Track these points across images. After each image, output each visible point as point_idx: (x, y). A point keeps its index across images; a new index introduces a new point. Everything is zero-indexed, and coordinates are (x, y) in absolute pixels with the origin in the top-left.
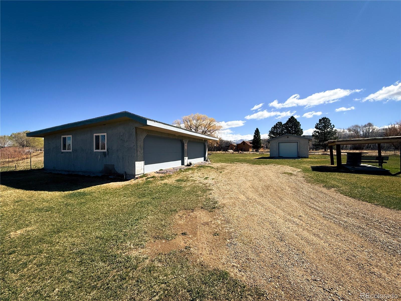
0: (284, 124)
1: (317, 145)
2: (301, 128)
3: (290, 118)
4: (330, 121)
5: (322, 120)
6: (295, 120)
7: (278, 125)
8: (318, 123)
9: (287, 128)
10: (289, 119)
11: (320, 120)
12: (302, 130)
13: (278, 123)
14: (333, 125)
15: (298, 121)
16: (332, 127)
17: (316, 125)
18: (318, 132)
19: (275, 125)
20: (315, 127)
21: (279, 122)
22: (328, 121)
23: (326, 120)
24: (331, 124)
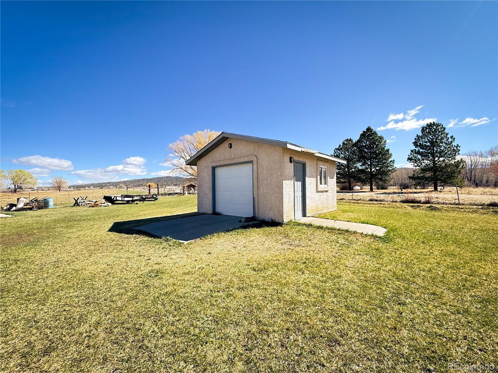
0: (354, 143)
1: (418, 178)
2: (386, 148)
5: (426, 129)
8: (420, 134)
10: (364, 132)
11: (423, 129)
12: (388, 150)
13: (346, 140)
14: (452, 137)
16: (450, 140)
17: (415, 139)
18: (419, 153)
20: (413, 143)
21: (348, 139)
22: (441, 128)
23: (437, 127)
24: (447, 134)
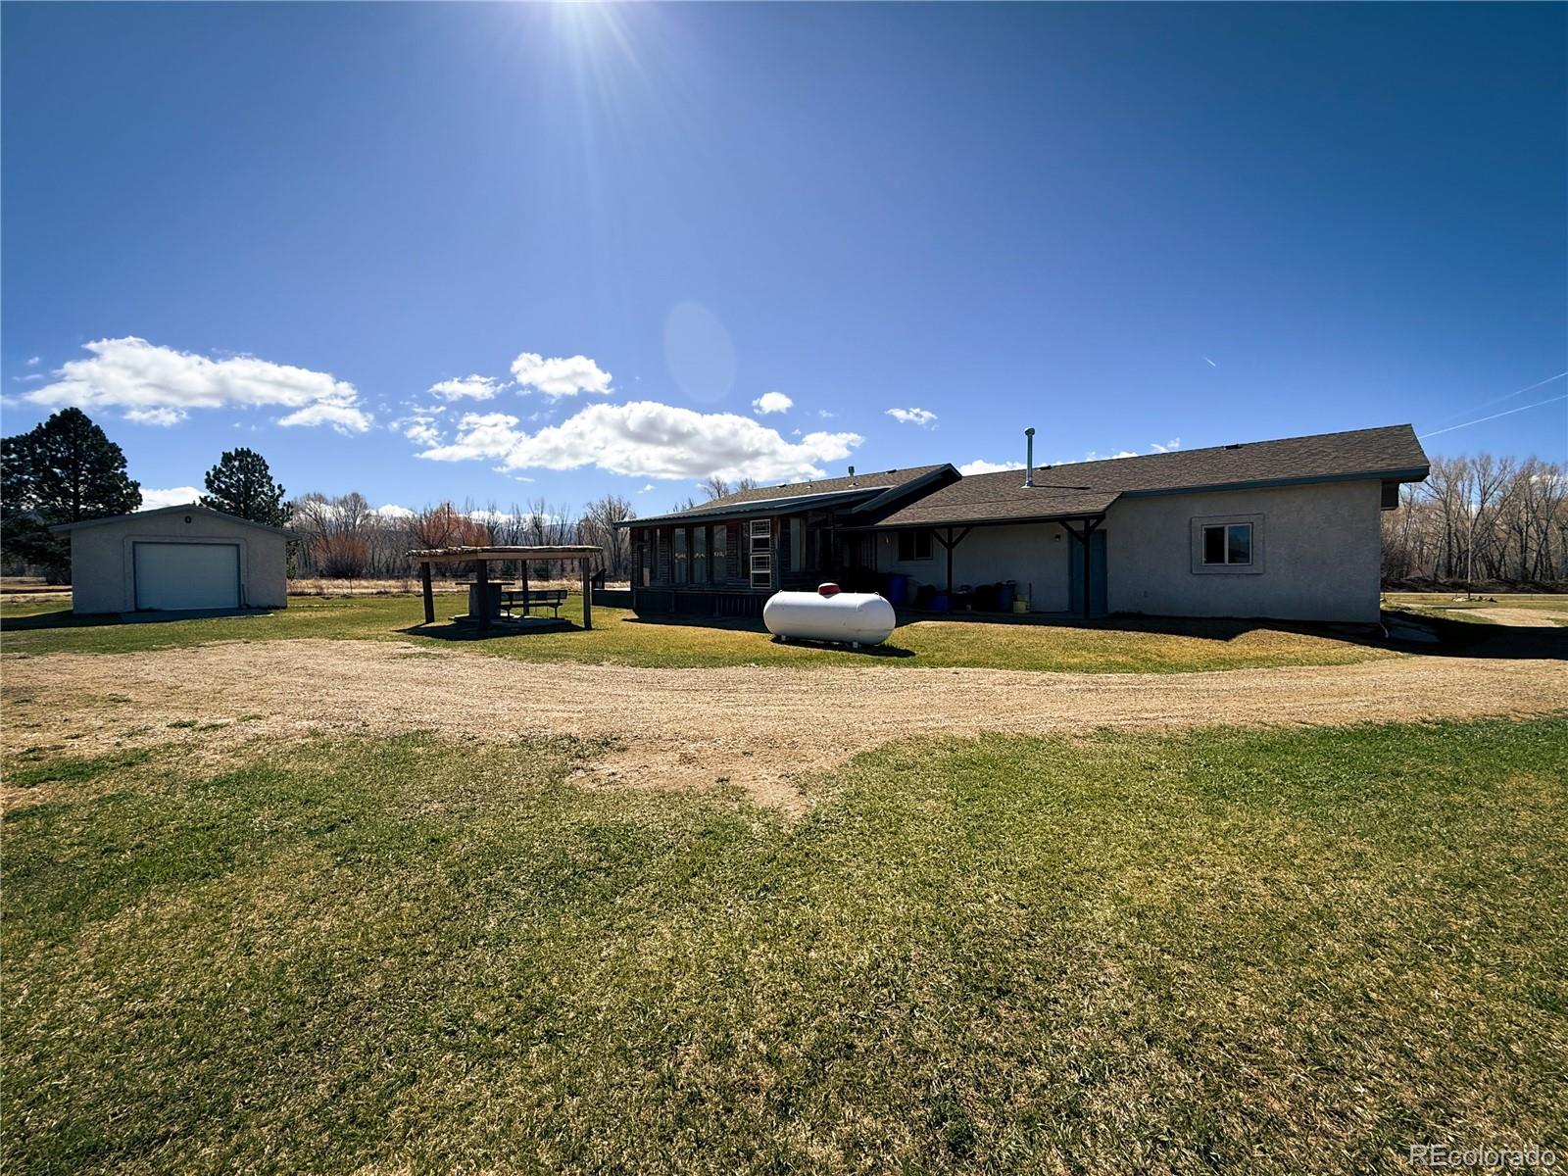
2: (130, 478)
3: (59, 414)
4: (267, 467)
5: (234, 459)
6: (91, 431)
8: (219, 466)
10: (53, 417)
11: (227, 458)
12: (136, 485)
14: (280, 487)
15: (111, 441)
17: (208, 474)
20: (205, 484)
22: (261, 466)
23: (253, 461)
24: (271, 479)
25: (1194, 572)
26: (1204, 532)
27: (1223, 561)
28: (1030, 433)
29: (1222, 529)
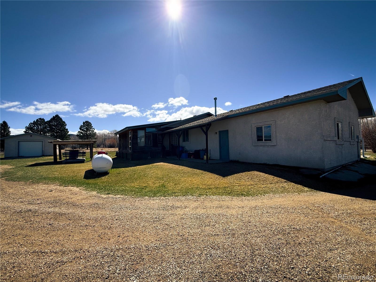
0: (47, 121)
2: (66, 128)
3: (55, 116)
4: (92, 124)
5: (85, 123)
6: (60, 119)
7: (39, 121)
8: (82, 125)
9: (50, 126)
11: (84, 123)
13: (39, 119)
14: (94, 129)
15: (63, 121)
17: (80, 126)
18: (82, 133)
19: (35, 121)
20: (79, 128)
21: (41, 118)
23: (89, 123)
24: (92, 127)
25: (253, 145)
26: (256, 129)
27: (262, 140)
28: (215, 99)
29: (262, 127)
